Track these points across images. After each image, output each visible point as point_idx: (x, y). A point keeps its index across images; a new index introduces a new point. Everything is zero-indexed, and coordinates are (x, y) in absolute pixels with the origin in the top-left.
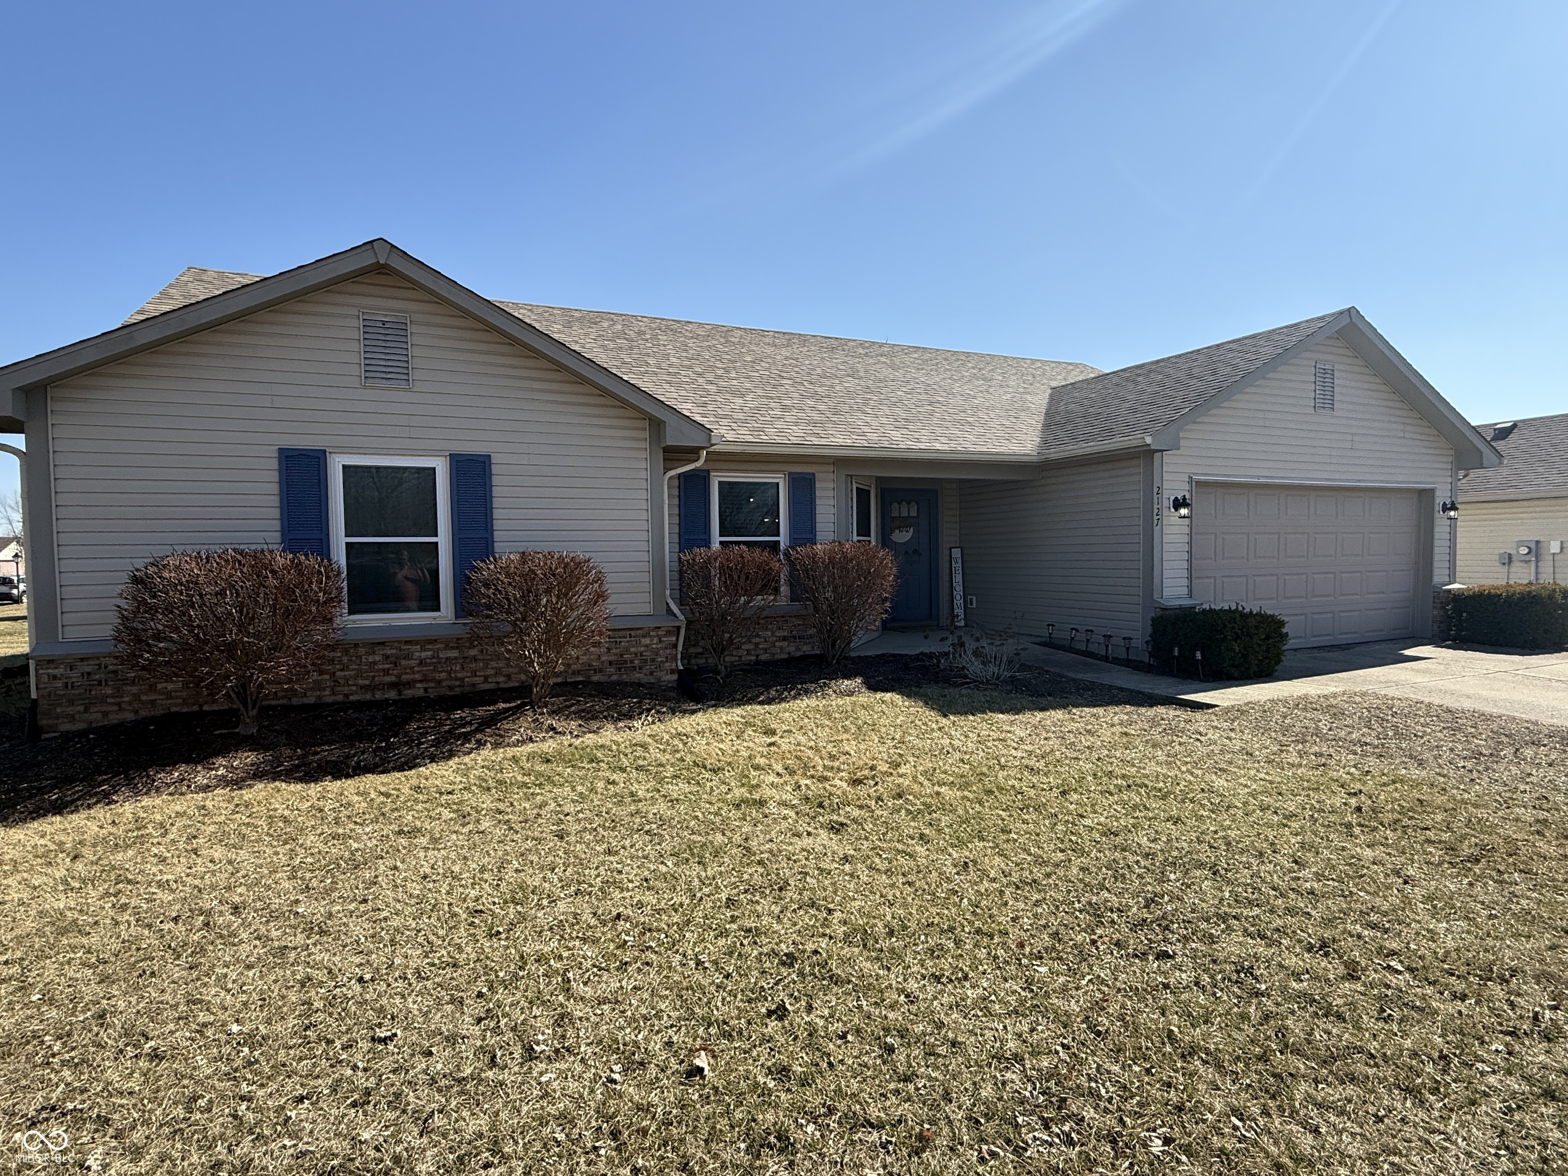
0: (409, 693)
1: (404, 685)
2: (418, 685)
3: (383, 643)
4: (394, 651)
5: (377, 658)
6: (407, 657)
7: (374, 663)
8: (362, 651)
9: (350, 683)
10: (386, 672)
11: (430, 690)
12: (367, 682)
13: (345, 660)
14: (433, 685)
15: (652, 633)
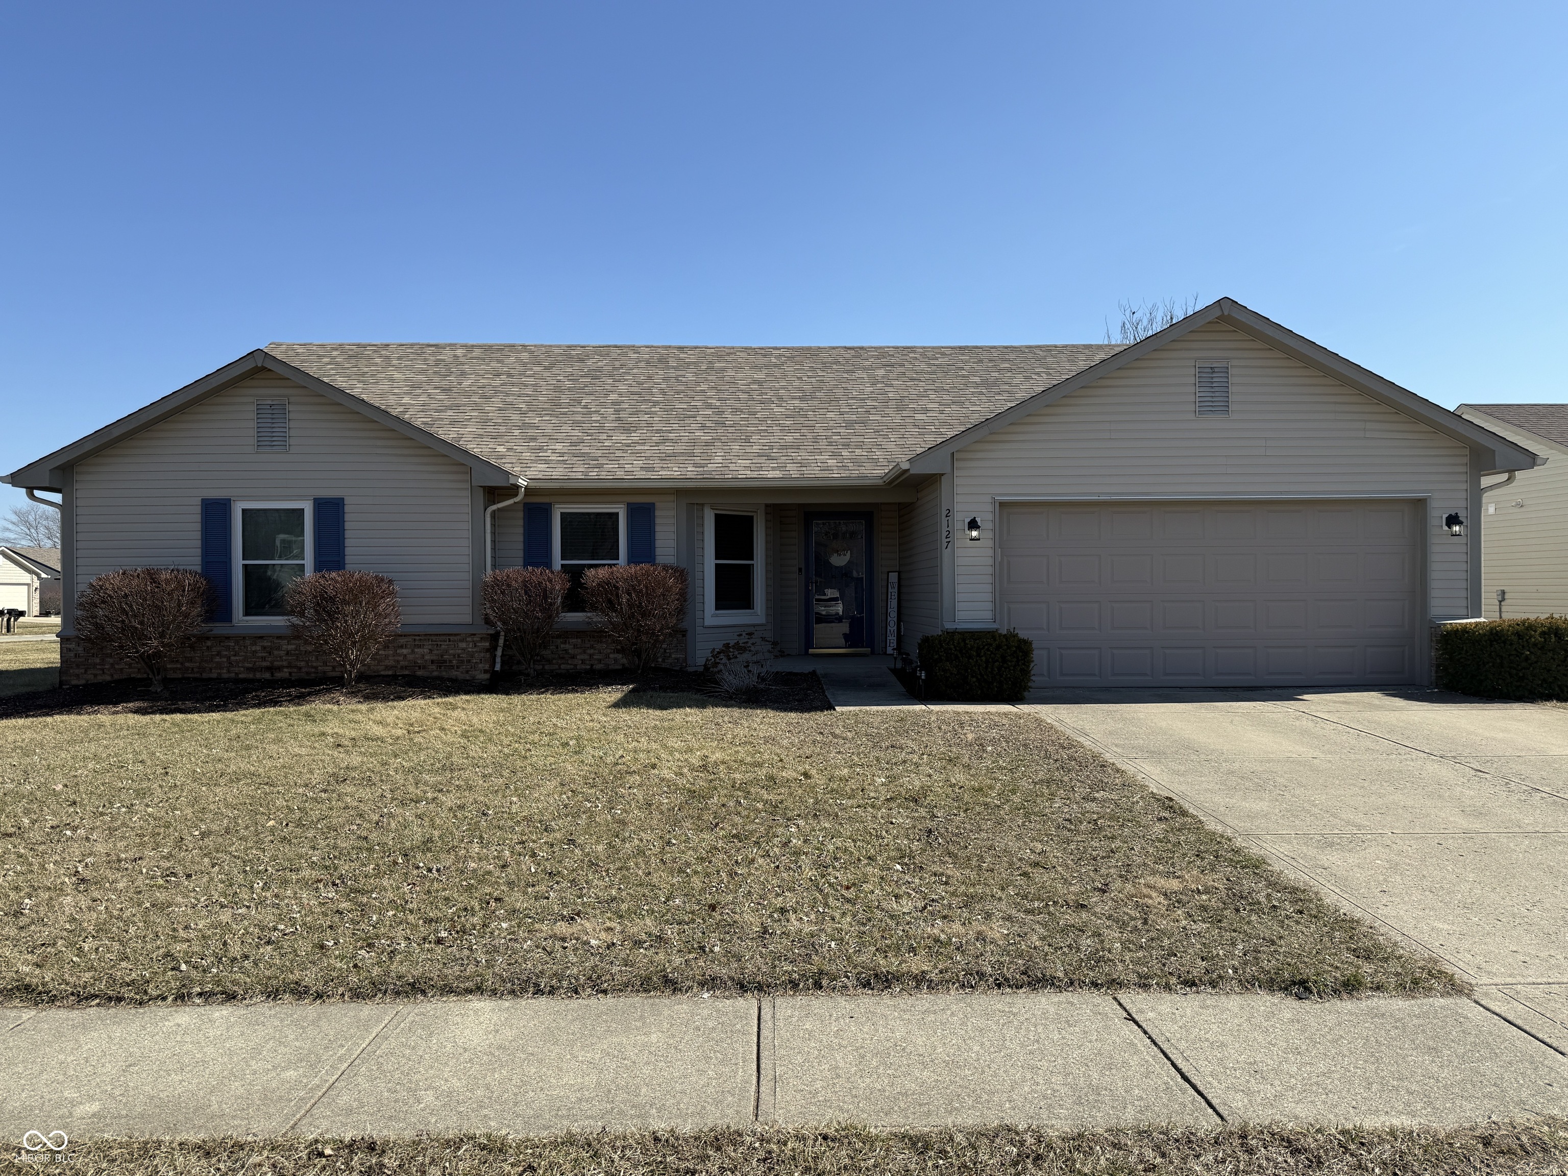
0: (278, 675)
1: (275, 669)
2: (285, 670)
3: (261, 637)
4: (270, 644)
5: (258, 648)
6: (279, 648)
7: (255, 652)
8: (248, 642)
9: (240, 665)
10: (264, 659)
11: (293, 674)
12: (250, 665)
13: (237, 648)
14: (296, 670)
15: (468, 639)
